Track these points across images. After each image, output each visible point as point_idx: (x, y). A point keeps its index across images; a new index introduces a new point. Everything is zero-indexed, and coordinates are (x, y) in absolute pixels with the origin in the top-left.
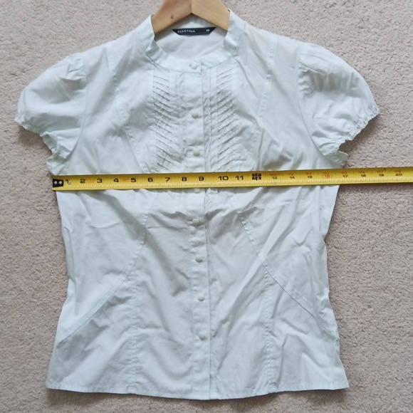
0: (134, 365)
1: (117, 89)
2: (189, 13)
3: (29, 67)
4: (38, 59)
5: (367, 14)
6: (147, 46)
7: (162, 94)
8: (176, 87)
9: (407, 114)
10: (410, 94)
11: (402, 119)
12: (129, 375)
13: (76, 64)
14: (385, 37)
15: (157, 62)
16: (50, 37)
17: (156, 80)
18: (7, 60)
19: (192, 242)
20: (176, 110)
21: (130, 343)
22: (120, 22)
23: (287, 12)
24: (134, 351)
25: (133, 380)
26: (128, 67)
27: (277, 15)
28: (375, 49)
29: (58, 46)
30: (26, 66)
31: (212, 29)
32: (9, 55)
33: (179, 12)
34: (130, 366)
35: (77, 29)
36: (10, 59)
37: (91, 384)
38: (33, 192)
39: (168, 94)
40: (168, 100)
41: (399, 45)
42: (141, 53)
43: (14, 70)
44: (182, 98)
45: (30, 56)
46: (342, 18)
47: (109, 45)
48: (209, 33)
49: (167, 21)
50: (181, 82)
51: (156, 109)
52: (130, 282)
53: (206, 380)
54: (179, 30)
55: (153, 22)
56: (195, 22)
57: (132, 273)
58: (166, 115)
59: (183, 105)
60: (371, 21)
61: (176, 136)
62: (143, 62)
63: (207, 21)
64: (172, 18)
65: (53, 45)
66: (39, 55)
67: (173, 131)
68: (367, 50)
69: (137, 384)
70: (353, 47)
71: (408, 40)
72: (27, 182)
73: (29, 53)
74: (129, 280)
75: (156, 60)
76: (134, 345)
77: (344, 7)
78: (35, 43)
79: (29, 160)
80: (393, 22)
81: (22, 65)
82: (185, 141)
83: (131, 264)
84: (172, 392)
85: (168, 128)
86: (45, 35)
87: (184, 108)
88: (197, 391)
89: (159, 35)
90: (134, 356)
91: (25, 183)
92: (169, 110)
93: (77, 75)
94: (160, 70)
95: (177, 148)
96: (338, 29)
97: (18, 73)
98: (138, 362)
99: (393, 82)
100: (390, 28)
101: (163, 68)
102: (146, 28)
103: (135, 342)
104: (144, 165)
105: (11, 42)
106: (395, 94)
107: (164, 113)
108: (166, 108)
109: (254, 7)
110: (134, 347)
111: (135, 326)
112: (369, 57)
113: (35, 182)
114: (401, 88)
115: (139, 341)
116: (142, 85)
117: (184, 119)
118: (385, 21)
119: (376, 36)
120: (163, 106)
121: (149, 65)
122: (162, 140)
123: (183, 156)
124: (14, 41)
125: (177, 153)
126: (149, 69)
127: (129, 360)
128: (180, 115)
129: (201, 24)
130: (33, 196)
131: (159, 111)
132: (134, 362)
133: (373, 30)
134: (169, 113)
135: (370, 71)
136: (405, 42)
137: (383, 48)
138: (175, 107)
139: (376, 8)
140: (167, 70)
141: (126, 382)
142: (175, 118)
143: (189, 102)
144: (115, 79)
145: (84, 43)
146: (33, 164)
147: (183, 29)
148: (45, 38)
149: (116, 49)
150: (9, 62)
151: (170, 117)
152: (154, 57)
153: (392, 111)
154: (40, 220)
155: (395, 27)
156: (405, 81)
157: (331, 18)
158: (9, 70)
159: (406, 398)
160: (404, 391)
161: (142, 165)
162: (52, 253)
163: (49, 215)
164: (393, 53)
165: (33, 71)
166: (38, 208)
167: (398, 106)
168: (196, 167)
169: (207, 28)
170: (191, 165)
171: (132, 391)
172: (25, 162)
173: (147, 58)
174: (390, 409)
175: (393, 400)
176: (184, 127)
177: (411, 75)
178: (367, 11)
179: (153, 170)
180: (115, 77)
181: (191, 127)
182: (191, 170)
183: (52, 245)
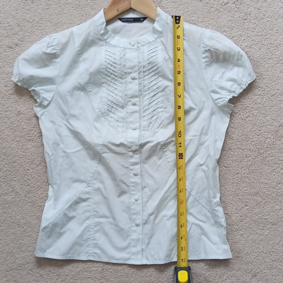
0: (92, 242)
1: (81, 59)
2: (129, 8)
3: (20, 43)
4: (27, 37)
5: (249, 10)
6: (101, 30)
7: (111, 63)
8: (121, 58)
9: (274, 79)
10: (277, 65)
11: (271, 82)
12: (89, 248)
13: (53, 41)
14: (261, 26)
15: (107, 41)
16: (35, 22)
17: (107, 53)
18: (5, 37)
19: (131, 162)
21: (90, 228)
22: (82, 12)
23: (196, 8)
24: (92, 233)
25: (92, 251)
26: (88, 44)
27: (189, 10)
28: (254, 34)
29: (40, 28)
31: (145, 19)
32: (6, 34)
33: (122, 7)
34: (90, 242)
35: (52, 17)
36: (8, 36)
37: (64, 254)
38: (25, 127)
39: (115, 63)
40: (115, 67)
41: (270, 32)
42: (97, 35)
43: (11, 44)
44: (124, 66)
45: (21, 35)
46: (233, 13)
47: (75, 29)
48: (143, 21)
49: (114, 13)
50: (124, 55)
51: (107, 73)
52: (89, 188)
53: (139, 252)
54: (123, 19)
55: (105, 13)
56: (133, 13)
57: (91, 182)
58: (114, 77)
59: (125, 71)
60: (252, 15)
61: (120, 92)
62: (98, 41)
63: (141, 13)
64: (118, 11)
65: (37, 27)
66: (28, 34)
67: (118, 88)
68: (249, 35)
69: (94, 254)
70: (240, 33)
71: (277, 28)
72: (21, 121)
73: (20, 32)
74: (89, 186)
75: (107, 39)
76: (92, 229)
77: (234, 5)
78: (24, 26)
79: (22, 106)
80: (266, 16)
81: (16, 41)
82: (126, 95)
83: (90, 176)
84: (117, 260)
85: (115, 86)
86: (31, 21)
87: (126, 73)
88: (133, 259)
89: (109, 22)
90: (92, 236)
91: (19, 122)
92: (116, 74)
93: (54, 49)
94: (110, 47)
95: (121, 100)
96: (230, 20)
97: (13, 46)
98: (95, 240)
99: (265, 57)
100: (264, 20)
101: (111, 45)
102: (100, 18)
103: (93, 227)
104: (99, 110)
106: (267, 65)
107: (112, 76)
108: (113, 73)
110: (93, 230)
111: (93, 217)
112: (250, 40)
113: (26, 121)
114: (271, 61)
115: (96, 226)
116: (97, 57)
117: (125, 80)
118: (262, 15)
119: (255, 25)
120: (111, 72)
121: (102, 42)
122: (111, 94)
123: (125, 105)
124: (10, 24)
125: (121, 102)
126: (102, 45)
127: (89, 238)
128: (123, 78)
129: (137, 15)
130: (24, 130)
131: (109, 74)
132: (92, 240)
133: (253, 21)
134: (116, 76)
135: (250, 49)
136: (274, 30)
137: (260, 34)
138: (119, 72)
139: (256, 6)
140: (114, 46)
141: (87, 253)
142: (120, 79)
143: (129, 68)
145: (58, 27)
146: (24, 108)
147: (125, 18)
149: (80, 31)
150: (7, 39)
151: (116, 78)
152: (105, 37)
153: (264, 77)
154: (30, 146)
155: (268, 19)
156: (274, 56)
157: (225, 12)
158: (7, 44)
159: (268, 264)
160: (267, 260)
161: (97, 110)
162: (37, 168)
163: (35, 143)
164: (266, 37)
165: (23, 45)
166: (28, 138)
167: (269, 73)
168: (134, 112)
169: (142, 18)
170: (130, 111)
171: (91, 258)
172: (19, 107)
173: (101, 38)
174: (258, 271)
175: (260, 266)
176: (125, 85)
177: (278, 52)
178: (249, 8)
179: (104, 114)
180: (79, 51)
181: (130, 86)
182: (130, 114)
183: (37, 163)
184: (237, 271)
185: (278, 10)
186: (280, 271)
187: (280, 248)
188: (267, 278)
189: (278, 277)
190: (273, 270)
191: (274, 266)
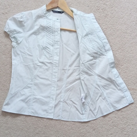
0: (31, 107)
1: (35, 24)
2: (57, 6)
3: (8, 12)
4: (12, 11)
5: (108, 13)
6: (44, 12)
7: (48, 26)
8: (53, 25)
9: (115, 44)
10: (117, 38)
11: (113, 45)
12: (30, 110)
14: (112, 21)
15: (47, 17)
16: (16, 5)
17: (47, 22)
18: (2, 9)
19: (54, 71)
20: (52, 32)
21: (31, 100)
22: (37, 4)
23: (85, 9)
24: (32, 103)
25: (31, 111)
26: (39, 17)
27: (82, 9)
28: (109, 24)
29: (18, 8)
30: (7, 12)
31: (63, 12)
32: (3, 8)
33: (54, 5)
34: (30, 107)
35: (24, 4)
36: (3, 9)
37: (18, 111)
38: (3, 48)
39: (50, 26)
40: (50, 29)
41: (116, 24)
42: (42, 14)
43: (4, 12)
44: (54, 28)
45: (9, 9)
46: (101, 13)
47: (33, 11)
49: (50, 7)
50: (54, 23)
51: (46, 31)
52: (32, 82)
53: (52, 112)
54: (54, 11)
55: (46, 6)
56: (59, 9)
57: (33, 79)
58: (49, 33)
59: (54, 30)
60: (109, 16)
61: (52, 39)
62: (43, 17)
63: (62, 10)
64: (52, 7)
65: (16, 7)
66: (12, 9)
67: (51, 38)
68: (106, 24)
69: (32, 112)
70: (103, 22)
71: (119, 23)
72: (2, 45)
73: (9, 8)
74: (32, 81)
75: (47, 16)
77: (102, 10)
78: (11, 6)
79: (4, 39)
80: (115, 17)
81: (6, 11)
82: (54, 41)
83: (33, 77)
84: (42, 115)
85: (50, 37)
86: (14, 4)
87: (55, 31)
88: (49, 116)
90: (31, 104)
91: (1, 46)
92: (50, 31)
94: (48, 19)
95: (52, 43)
96: (99, 16)
97: (5, 13)
98: (32, 106)
99: (112, 34)
100: (114, 19)
101: (49, 19)
102: (44, 7)
103: (32, 100)
105: (4, 4)
106: (112, 37)
107: (49, 32)
109: (76, 6)
110: (32, 101)
111: (33, 95)
112: (107, 26)
113: (4, 46)
114: (114, 36)
115: (33, 99)
116: (43, 22)
117: (54, 34)
118: (113, 16)
119: (110, 20)
120: (48, 30)
121: (45, 17)
122: (48, 40)
123: (54, 45)
124: (5, 4)
125: (52, 44)
126: (45, 19)
127: (30, 105)
128: (53, 33)
129: (60, 10)
130: (3, 50)
131: (47, 31)
132: (31, 106)
133: (109, 18)
134: (50, 32)
135: (106, 30)
136: (118, 23)
137: (111, 24)
138: (52, 30)
139: (111, 12)
140: (50, 19)
141: (28, 112)
142: (52, 34)
143: (56, 29)
144: (35, 21)
145: (26, 9)
146: (4, 40)
147: (55, 11)
148: (14, 5)
149: (36, 12)
150: (3, 10)
152: (46, 15)
153: (111, 42)
154: (3, 57)
155: (115, 18)
156: (116, 34)
157: (97, 13)
158: (2, 12)
159: (101, 125)
160: (101, 123)
161: (41, 46)
162: (5, 67)
163: (6, 56)
164: (113, 26)
165: (9, 14)
166: (3, 53)
167: (113, 41)
168: (57, 48)
169: (62, 12)
170: (56, 48)
171: (30, 114)
172: (2, 40)
173: (44, 15)
174: (96, 128)
175: (97, 126)
176: (54, 37)
177: (118, 33)
178: (108, 12)
179: (44, 48)
180: (35, 20)
181: (56, 37)
182: (56, 49)
183: (5, 65)
184: (87, 126)
185: (120, 15)
186: (106, 129)
187: (107, 119)
188: (100, 132)
189: (104, 132)
190: (103, 128)
191: (104, 127)
